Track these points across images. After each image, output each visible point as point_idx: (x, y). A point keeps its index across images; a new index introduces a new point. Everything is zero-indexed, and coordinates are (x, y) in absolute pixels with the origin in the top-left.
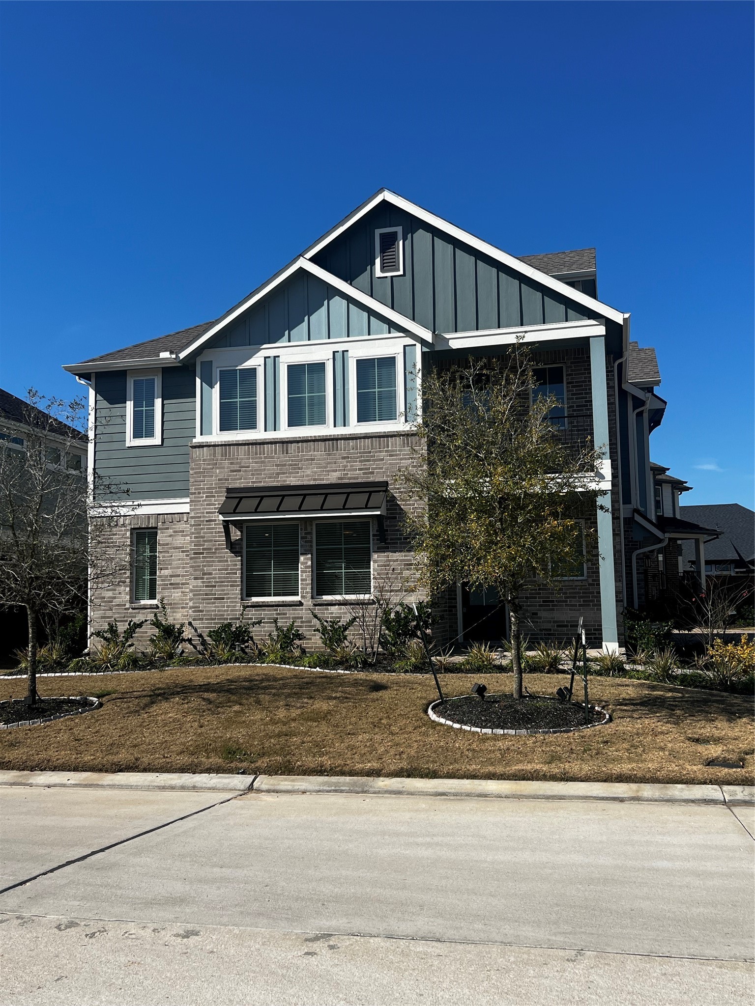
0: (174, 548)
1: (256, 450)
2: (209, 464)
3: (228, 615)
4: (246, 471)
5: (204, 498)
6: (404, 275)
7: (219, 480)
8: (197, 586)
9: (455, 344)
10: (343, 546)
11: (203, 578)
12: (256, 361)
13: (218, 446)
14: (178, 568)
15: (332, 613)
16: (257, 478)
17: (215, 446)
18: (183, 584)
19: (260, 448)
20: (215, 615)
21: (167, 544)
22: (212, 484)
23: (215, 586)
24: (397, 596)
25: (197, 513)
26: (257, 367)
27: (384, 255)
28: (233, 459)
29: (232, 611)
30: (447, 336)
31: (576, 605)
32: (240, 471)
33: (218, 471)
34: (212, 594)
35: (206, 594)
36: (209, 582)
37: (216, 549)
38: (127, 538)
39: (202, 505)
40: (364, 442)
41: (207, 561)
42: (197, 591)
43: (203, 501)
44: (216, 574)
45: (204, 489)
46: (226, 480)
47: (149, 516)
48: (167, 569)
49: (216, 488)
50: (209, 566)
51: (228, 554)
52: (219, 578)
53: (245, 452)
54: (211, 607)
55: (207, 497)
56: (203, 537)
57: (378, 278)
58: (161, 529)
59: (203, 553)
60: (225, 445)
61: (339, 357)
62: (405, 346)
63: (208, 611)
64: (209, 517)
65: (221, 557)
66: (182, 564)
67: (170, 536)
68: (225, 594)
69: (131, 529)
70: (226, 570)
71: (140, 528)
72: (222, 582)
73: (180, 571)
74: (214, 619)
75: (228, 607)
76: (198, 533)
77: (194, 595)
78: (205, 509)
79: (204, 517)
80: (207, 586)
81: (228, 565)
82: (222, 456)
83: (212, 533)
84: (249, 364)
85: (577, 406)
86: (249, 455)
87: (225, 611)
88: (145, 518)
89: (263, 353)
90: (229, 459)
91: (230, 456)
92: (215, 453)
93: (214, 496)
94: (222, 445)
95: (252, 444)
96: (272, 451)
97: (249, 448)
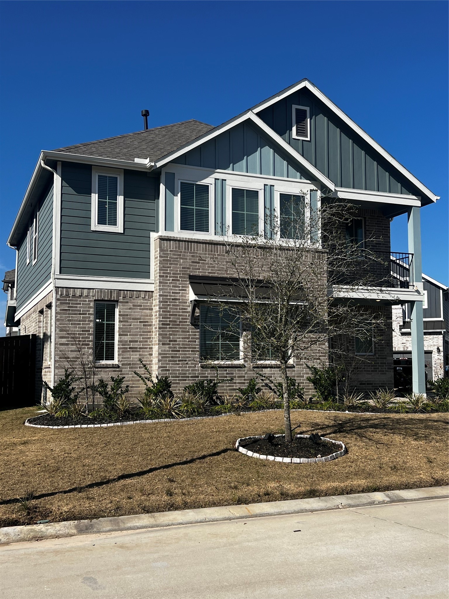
0: (133, 319)
1: (212, 248)
2: (174, 255)
3: (190, 374)
4: (203, 263)
5: (171, 281)
6: (310, 141)
7: (183, 268)
8: (165, 351)
9: (341, 195)
11: (169, 344)
12: (209, 181)
13: (182, 241)
14: (136, 335)
16: (212, 270)
17: (180, 241)
18: (140, 348)
19: (215, 247)
20: (179, 374)
21: (127, 315)
22: (177, 271)
23: (179, 351)
25: (165, 292)
26: (209, 185)
27: (299, 124)
28: (193, 253)
29: (192, 370)
31: (369, 371)
32: (199, 263)
33: (181, 260)
34: (177, 357)
35: (172, 357)
36: (175, 347)
37: (180, 322)
38: (91, 307)
39: (169, 286)
41: (173, 331)
42: (165, 354)
43: (170, 283)
44: (180, 341)
45: (170, 273)
46: (188, 268)
47: (111, 291)
48: (127, 335)
49: (180, 274)
50: (174, 335)
51: (190, 327)
52: (183, 344)
53: (203, 249)
54: (176, 367)
55: (173, 280)
56: (169, 312)
57: (294, 138)
58: (121, 302)
59: (169, 325)
60: (188, 241)
61: (268, 188)
62: (311, 190)
63: (174, 370)
64: (174, 296)
65: (184, 328)
66: (140, 332)
67: (130, 309)
68: (188, 357)
69: (95, 300)
70: (188, 338)
71: (103, 300)
72: (185, 348)
73: (137, 338)
74: (179, 377)
75: (189, 367)
76: (165, 308)
77: (162, 357)
78: (171, 289)
79: (170, 296)
80: (172, 351)
81: (190, 335)
82: (185, 249)
83: (177, 309)
84: (205, 182)
86: (206, 251)
87: (187, 370)
88: (108, 292)
89: (215, 176)
90: (190, 253)
91: (191, 250)
92: (179, 247)
93: (179, 280)
94: (185, 241)
95: (209, 243)
96: (223, 250)
97: (206, 246)
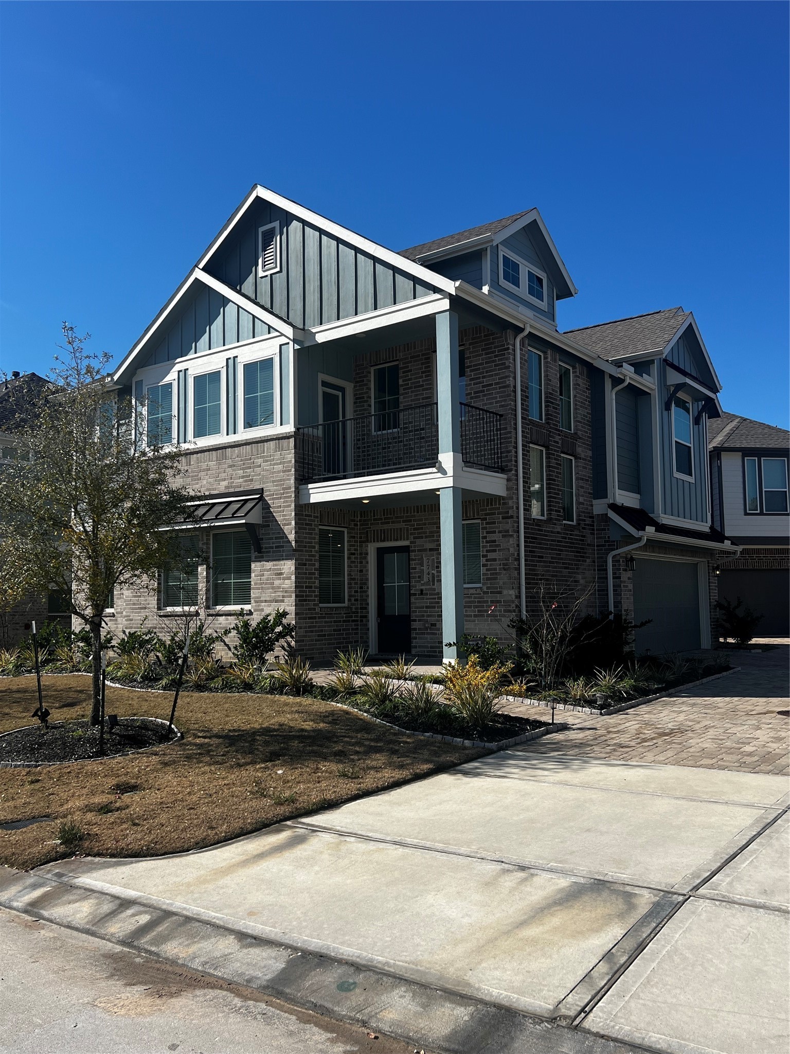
3: (149, 624)
6: (281, 271)
9: (321, 338)
10: (232, 556)
12: (172, 377)
15: (220, 624)
20: (141, 624)
24: (269, 606)
26: (172, 381)
27: (266, 253)
29: (151, 620)
30: (314, 331)
31: (471, 616)
40: (246, 448)
44: (141, 585)
52: (143, 589)
54: (138, 616)
57: (262, 278)
61: (231, 362)
62: (281, 346)
68: (147, 604)
74: (140, 628)
75: (149, 616)
84: (167, 379)
85: (475, 393)
89: (177, 367)
